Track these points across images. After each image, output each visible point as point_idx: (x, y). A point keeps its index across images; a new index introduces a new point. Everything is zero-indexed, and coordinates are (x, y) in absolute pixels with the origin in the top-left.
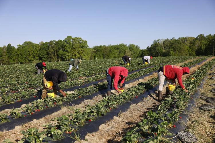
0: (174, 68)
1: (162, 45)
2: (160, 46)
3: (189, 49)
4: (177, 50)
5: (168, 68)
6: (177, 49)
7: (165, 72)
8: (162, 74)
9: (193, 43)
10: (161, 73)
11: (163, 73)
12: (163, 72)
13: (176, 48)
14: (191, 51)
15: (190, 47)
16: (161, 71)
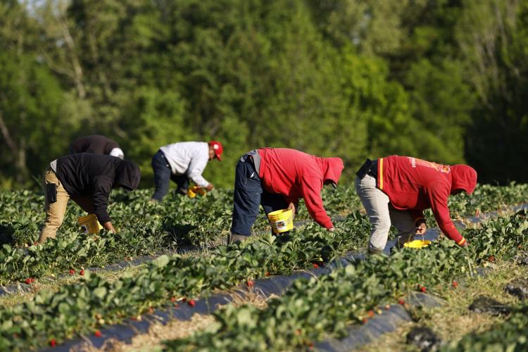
0: (417, 165)
1: (63, 35)
2: (28, 48)
3: (391, 98)
4: (237, 106)
5: (395, 166)
6: (228, 92)
7: (385, 180)
8: (375, 184)
9: (440, 23)
10: (369, 181)
11: (377, 182)
12: (376, 177)
13: (224, 80)
14: (418, 116)
15: (398, 64)
16: (370, 174)
